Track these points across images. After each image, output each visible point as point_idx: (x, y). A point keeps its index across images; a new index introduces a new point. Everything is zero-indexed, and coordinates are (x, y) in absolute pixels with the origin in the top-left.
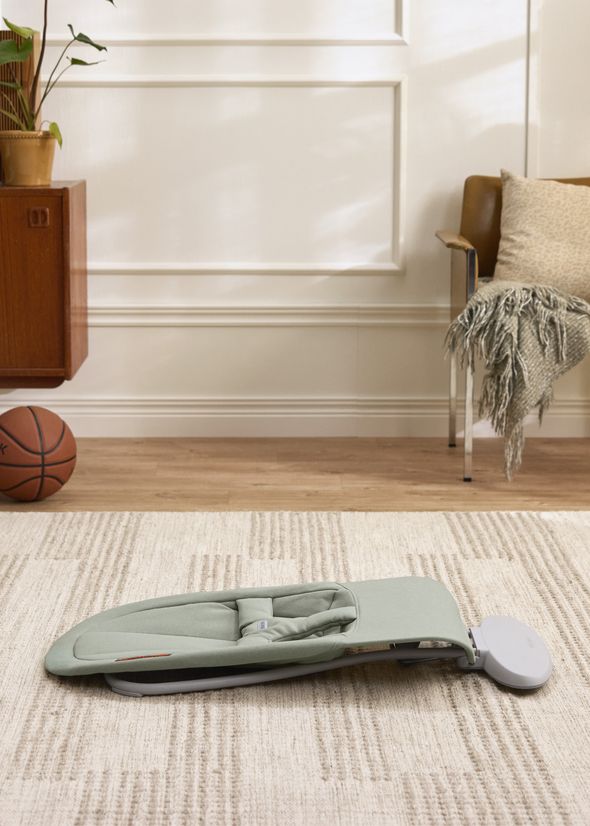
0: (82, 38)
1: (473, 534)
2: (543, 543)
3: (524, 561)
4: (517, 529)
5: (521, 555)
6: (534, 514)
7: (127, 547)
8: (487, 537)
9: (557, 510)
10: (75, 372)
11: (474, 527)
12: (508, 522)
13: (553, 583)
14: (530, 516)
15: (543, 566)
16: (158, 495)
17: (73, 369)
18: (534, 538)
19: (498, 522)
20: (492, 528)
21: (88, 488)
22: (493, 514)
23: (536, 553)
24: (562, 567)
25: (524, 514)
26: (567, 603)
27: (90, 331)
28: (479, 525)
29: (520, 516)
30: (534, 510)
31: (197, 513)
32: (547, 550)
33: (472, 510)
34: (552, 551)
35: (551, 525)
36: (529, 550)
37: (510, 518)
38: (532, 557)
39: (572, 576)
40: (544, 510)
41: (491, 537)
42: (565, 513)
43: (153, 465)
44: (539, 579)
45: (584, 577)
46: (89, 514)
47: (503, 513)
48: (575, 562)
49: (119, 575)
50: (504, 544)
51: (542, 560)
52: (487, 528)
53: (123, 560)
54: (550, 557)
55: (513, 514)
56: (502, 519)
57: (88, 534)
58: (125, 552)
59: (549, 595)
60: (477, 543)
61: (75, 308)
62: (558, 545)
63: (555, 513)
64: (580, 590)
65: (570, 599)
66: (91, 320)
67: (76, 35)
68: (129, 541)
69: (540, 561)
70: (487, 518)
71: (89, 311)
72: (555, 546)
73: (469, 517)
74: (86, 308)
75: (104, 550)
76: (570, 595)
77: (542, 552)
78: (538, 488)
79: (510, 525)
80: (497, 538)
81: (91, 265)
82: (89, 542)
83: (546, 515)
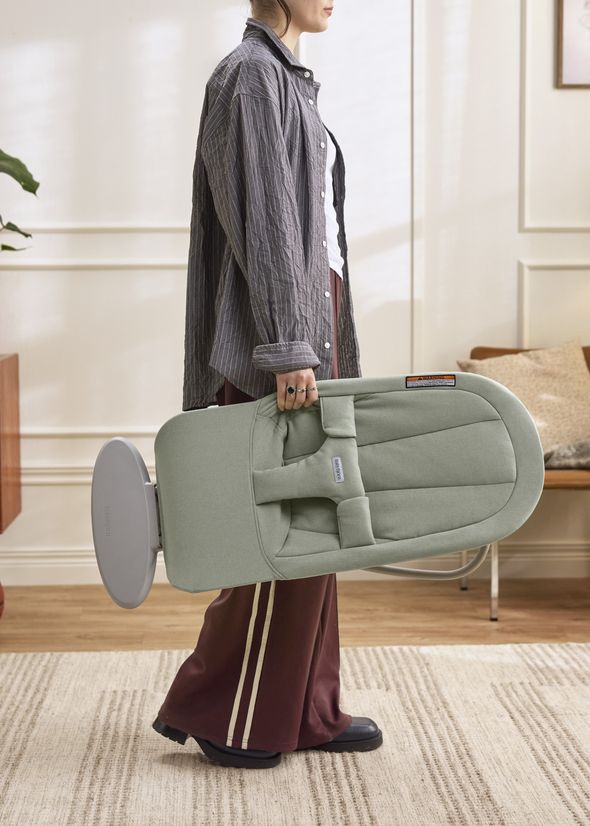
0: (11, 227)
1: (357, 668)
2: (418, 674)
3: (399, 691)
4: (397, 662)
5: (398, 685)
6: (414, 648)
7: (44, 685)
8: (369, 670)
9: (435, 644)
10: (7, 525)
11: (359, 661)
12: (390, 656)
13: (422, 711)
14: (411, 651)
15: (416, 695)
16: (79, 637)
17: (4, 524)
18: (411, 670)
19: (381, 656)
20: (375, 661)
21: (14, 631)
22: (378, 649)
23: (411, 683)
24: (432, 696)
25: (405, 648)
26: (432, 727)
27: (25, 491)
28: (364, 660)
29: (401, 650)
30: (414, 644)
31: (112, 653)
32: (421, 680)
33: (360, 646)
34: (426, 681)
35: (427, 658)
36: (405, 682)
37: (392, 652)
38: (407, 687)
39: (441, 704)
40: (424, 644)
41: (373, 670)
42: (442, 648)
43: (78, 609)
44: (411, 707)
45: (451, 704)
46: (13, 655)
47: (387, 648)
48: (445, 691)
49: (33, 710)
50: (384, 676)
51: (415, 689)
52: (370, 662)
53: (39, 697)
54: (423, 687)
55: (396, 648)
56: (385, 653)
57: (10, 673)
58: (42, 689)
59: (417, 722)
60: (360, 675)
61: (7, 468)
62: (432, 676)
63: (433, 648)
64: (446, 716)
65: (435, 725)
66: (24, 480)
67: (5, 224)
68: (46, 680)
69: (414, 690)
70: (371, 653)
71: (23, 471)
72: (429, 678)
73: (356, 652)
74: (19, 469)
75: (23, 688)
76: (437, 721)
77: (416, 682)
78: (421, 625)
79: (392, 659)
80: (378, 670)
81: (24, 429)
82: (9, 680)
83: (425, 650)
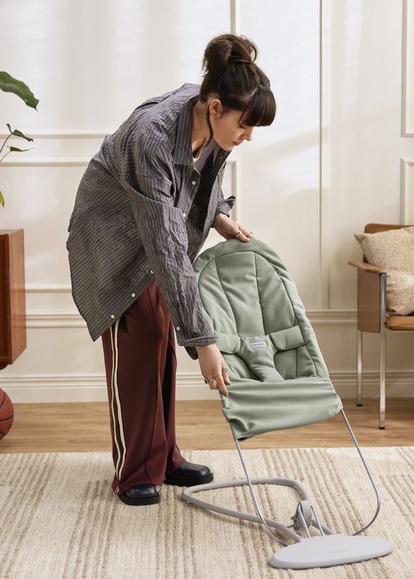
0: (17, 133)
1: (279, 464)
2: (325, 469)
3: (311, 482)
4: (309, 460)
5: (309, 477)
6: (322, 450)
7: (45, 477)
8: (288, 465)
9: (337, 447)
10: (15, 359)
11: (280, 459)
12: (304, 454)
13: (328, 496)
14: (320, 451)
15: (323, 485)
16: (70, 441)
17: (13, 357)
18: (319, 466)
19: (297, 455)
20: (292, 459)
21: (22, 437)
22: (295, 450)
23: (319, 475)
24: (335, 485)
25: (316, 450)
26: (335, 509)
27: (28, 331)
28: (284, 458)
29: (312, 451)
30: (322, 447)
31: (95, 453)
32: (327, 474)
33: (281, 448)
34: (331, 474)
35: (332, 457)
36: (315, 474)
37: (306, 453)
38: (317, 479)
39: (342, 491)
40: (329, 447)
41: (291, 466)
42: (343, 449)
43: (69, 421)
44: (319, 494)
45: (350, 492)
46: (21, 455)
47: (301, 449)
48: (345, 481)
49: (37, 496)
50: (299, 470)
51: (323, 480)
52: (289, 460)
53: (41, 486)
54: (328, 478)
55: (308, 450)
56: (300, 454)
57: (19, 469)
58: (43, 481)
59: (324, 504)
60: (281, 470)
61: (15, 315)
62: (335, 470)
63: (336, 449)
64: (346, 500)
65: (338, 507)
66: (28, 324)
67: (13, 131)
68: (46, 473)
69: (321, 481)
70: (290, 454)
71: (27, 318)
72: (333, 472)
73: (278, 452)
74: (25, 316)
75: (29, 480)
76: (339, 504)
77: (323, 475)
78: (327, 432)
79: (305, 458)
80: (295, 466)
81: (28, 286)
82: (19, 474)
83: (330, 451)
